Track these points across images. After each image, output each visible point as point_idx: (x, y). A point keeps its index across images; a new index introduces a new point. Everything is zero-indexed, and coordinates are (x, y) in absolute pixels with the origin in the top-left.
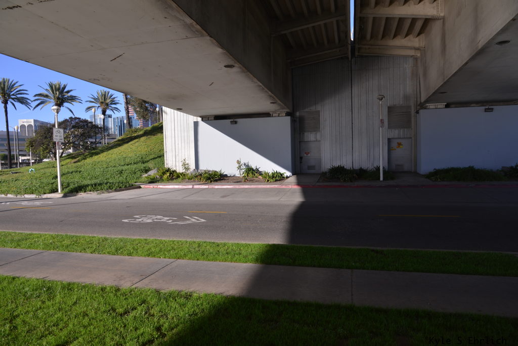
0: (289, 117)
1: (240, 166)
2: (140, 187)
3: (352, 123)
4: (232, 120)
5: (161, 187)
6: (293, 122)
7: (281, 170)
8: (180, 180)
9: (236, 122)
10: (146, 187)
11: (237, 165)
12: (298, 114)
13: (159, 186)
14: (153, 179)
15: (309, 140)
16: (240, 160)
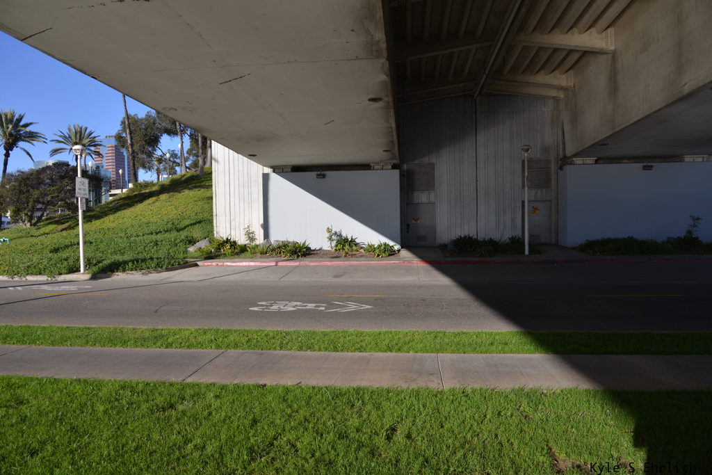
0: (398, 171)
1: (331, 236)
2: (197, 265)
3: (477, 181)
4: (319, 173)
5: (229, 264)
6: (402, 176)
7: (391, 243)
8: (248, 254)
9: (324, 176)
10: (206, 264)
11: (328, 235)
12: (405, 167)
13: (225, 264)
14: (209, 254)
15: (420, 202)
16: (330, 228)
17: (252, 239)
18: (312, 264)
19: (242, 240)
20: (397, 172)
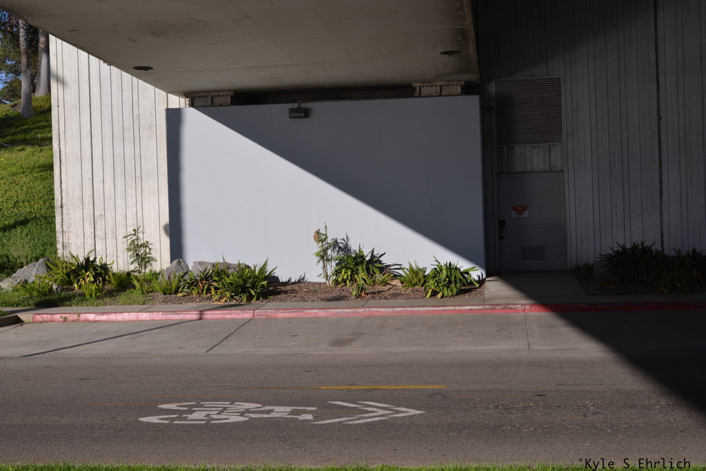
0: (477, 98)
1: (325, 251)
2: (18, 321)
3: (659, 118)
4: (295, 105)
5: (91, 317)
6: (485, 109)
7: (464, 265)
8: (136, 294)
9: (306, 113)
10: (38, 318)
11: (316, 248)
12: (492, 88)
13: (83, 317)
14: (45, 294)
15: (529, 169)
16: (323, 231)
17: (144, 260)
18: (281, 315)
19: (121, 262)
20: (474, 100)
